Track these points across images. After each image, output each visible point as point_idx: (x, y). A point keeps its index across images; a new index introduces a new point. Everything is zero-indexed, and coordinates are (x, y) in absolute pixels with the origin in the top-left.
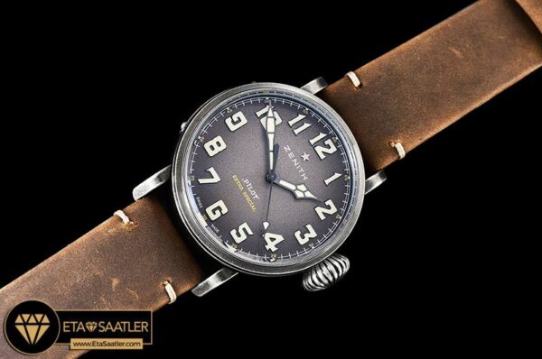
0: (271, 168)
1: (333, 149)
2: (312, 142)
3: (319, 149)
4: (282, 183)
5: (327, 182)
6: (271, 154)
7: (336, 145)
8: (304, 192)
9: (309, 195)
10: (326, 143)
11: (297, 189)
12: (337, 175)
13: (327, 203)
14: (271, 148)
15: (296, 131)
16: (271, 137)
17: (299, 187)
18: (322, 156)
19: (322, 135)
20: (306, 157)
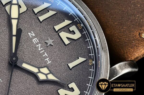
0: (14, 51)
1: (77, 35)
2: (57, 28)
3: (64, 35)
4: (25, 66)
5: (71, 65)
6: (14, 39)
7: (81, 31)
8: (46, 75)
9: (51, 77)
10: (71, 29)
11: (40, 72)
12: (81, 60)
13: (70, 86)
14: (14, 32)
15: (41, 18)
16: (14, 23)
17: (42, 70)
18: (67, 42)
19: (67, 22)
20: (50, 42)
